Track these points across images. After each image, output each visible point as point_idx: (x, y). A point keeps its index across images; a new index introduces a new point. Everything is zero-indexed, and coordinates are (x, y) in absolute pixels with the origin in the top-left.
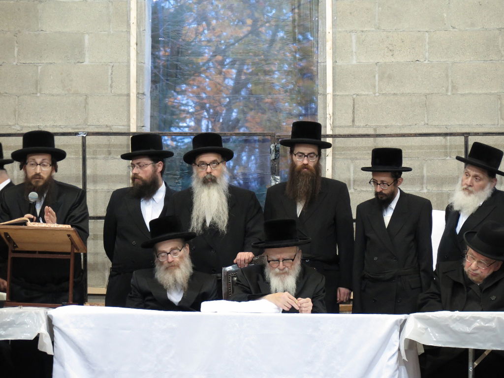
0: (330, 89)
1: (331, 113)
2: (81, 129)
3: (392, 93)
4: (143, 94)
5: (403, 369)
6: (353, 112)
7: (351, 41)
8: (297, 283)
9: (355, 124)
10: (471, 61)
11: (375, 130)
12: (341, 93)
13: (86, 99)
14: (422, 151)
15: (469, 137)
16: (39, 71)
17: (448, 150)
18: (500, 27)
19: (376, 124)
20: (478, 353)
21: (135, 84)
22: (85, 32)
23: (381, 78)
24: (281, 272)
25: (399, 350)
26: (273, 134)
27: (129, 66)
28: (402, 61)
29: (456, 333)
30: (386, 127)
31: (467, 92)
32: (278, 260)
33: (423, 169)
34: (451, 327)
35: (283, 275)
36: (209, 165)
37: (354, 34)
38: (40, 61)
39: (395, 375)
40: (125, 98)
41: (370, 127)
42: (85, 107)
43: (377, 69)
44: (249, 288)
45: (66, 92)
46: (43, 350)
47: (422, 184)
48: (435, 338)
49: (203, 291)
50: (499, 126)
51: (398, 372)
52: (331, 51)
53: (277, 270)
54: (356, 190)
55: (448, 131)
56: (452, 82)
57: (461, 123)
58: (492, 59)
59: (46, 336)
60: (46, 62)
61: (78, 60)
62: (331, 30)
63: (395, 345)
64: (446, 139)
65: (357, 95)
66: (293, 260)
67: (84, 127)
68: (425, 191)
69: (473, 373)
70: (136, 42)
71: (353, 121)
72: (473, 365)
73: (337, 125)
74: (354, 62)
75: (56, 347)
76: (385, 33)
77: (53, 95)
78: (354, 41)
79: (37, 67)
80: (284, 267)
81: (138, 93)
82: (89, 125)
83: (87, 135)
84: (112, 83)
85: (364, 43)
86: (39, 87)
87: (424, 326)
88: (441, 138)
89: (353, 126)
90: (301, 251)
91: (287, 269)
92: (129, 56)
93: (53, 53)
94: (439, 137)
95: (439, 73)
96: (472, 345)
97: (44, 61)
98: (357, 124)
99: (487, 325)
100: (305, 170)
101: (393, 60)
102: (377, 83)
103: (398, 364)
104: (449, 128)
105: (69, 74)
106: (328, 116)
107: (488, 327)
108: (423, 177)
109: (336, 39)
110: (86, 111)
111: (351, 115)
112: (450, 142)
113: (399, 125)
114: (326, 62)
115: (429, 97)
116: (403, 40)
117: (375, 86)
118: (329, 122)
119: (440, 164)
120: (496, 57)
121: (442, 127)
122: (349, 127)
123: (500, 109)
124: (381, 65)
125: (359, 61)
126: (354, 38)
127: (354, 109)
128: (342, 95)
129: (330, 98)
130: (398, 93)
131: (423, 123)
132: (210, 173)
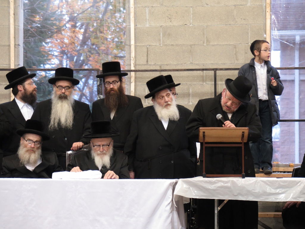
0: (133, 42)
1: (134, 56)
3: (171, 44)
4: (19, 45)
6: (147, 56)
7: (146, 13)
10: (217, 25)
11: (160, 67)
14: (188, 79)
15: (217, 71)
17: (205, 78)
18: (235, 4)
19: (161, 63)
21: (13, 39)
23: (164, 35)
24: (101, 153)
25: (172, 200)
26: (98, 69)
27: (9, 28)
28: (176, 25)
29: (207, 190)
30: (167, 65)
31: (216, 44)
32: (100, 146)
33: (189, 90)
34: (204, 186)
35: (103, 155)
36: (64, 88)
37: (147, 8)
39: (170, 216)
40: (7, 47)
41: (158, 65)
43: (161, 29)
47: (189, 99)
48: (194, 193)
50: (235, 64)
51: (171, 214)
52: (133, 19)
53: (99, 152)
55: (204, 68)
56: (207, 37)
57: (212, 62)
58: (230, 24)
62: (134, 6)
63: (170, 198)
64: (203, 72)
65: (150, 46)
66: (109, 146)
68: (191, 104)
69: (217, 214)
70: (13, 13)
71: (147, 61)
72: (218, 209)
73: (137, 64)
74: (148, 25)
76: (166, 7)
78: (147, 12)
80: (103, 150)
81: (15, 45)
85: (153, 14)
87: (187, 187)
89: (147, 64)
90: (113, 140)
91: (104, 152)
92: (9, 21)
94: (199, 71)
95: (199, 32)
96: (216, 197)
98: (149, 63)
99: (225, 185)
100: (112, 91)
101: (171, 24)
102: (161, 38)
103: (171, 209)
104: (205, 65)
106: (132, 58)
107: (226, 186)
108: (189, 95)
109: (136, 12)
111: (146, 58)
112: (205, 74)
113: (175, 63)
114: (130, 25)
115: (193, 46)
116: (177, 12)
117: (160, 40)
118: (132, 62)
119: (200, 87)
120: (233, 23)
121: (201, 65)
122: (145, 65)
123: (236, 54)
124: (164, 27)
125: (150, 25)
126: (147, 11)
127: (147, 54)
128: (140, 46)
129: (133, 48)
130: (174, 44)
131: (189, 62)
132: (64, 93)
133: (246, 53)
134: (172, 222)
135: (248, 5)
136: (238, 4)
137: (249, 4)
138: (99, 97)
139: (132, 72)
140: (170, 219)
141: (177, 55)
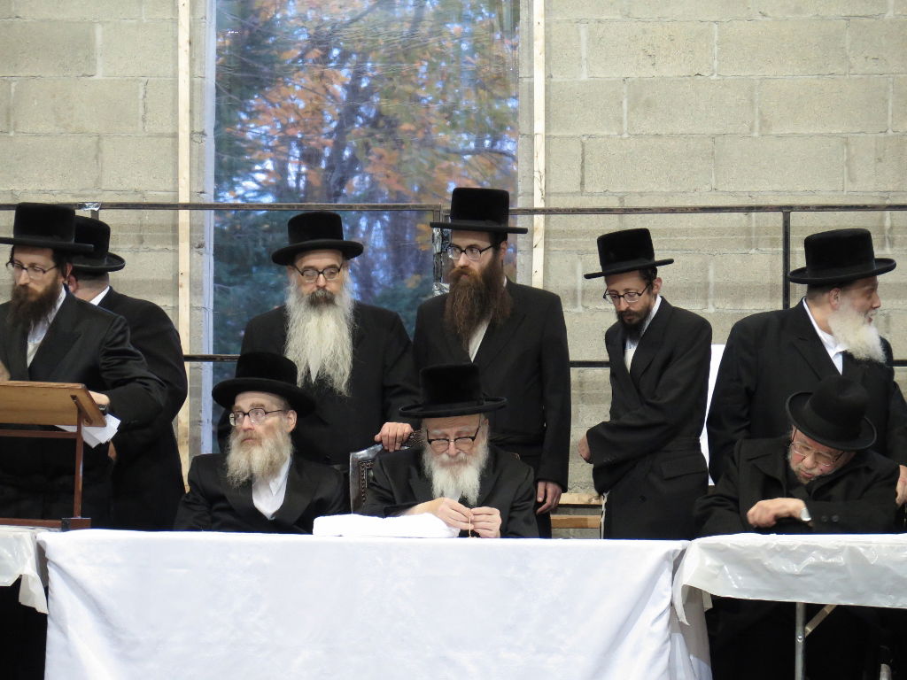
0: (539, 126)
1: (542, 168)
2: (88, 196)
3: (653, 132)
4: (203, 134)
5: (679, 639)
6: (583, 167)
7: (579, 39)
8: (483, 480)
9: (586, 188)
10: (795, 75)
11: (621, 199)
12: (559, 134)
13: (98, 143)
14: (706, 238)
15: (792, 213)
16: (13, 90)
17: (753, 237)
18: (849, 13)
19: (623, 189)
20: (812, 610)
21: (187, 115)
22: (96, 21)
23: (633, 106)
24: (453, 460)
25: (672, 604)
26: (437, 206)
27: (175, 83)
28: (670, 75)
29: (774, 574)
30: (641, 194)
31: (787, 132)
32: (447, 439)
33: (707, 271)
34: (766, 563)
35: (457, 467)
36: (322, 273)
37: (582, 26)
38: (15, 72)
39: (665, 650)
40: (170, 140)
41: (613, 195)
42: (96, 157)
43: (625, 89)
44: (392, 494)
45: (62, 130)
46: (29, 604)
47: (706, 298)
48: (736, 584)
49: (318, 497)
50: (845, 192)
51: (669, 643)
52: (542, 57)
53: (445, 457)
54: (587, 307)
55: (754, 203)
56: (761, 113)
57: (777, 187)
58: (832, 72)
59: (34, 579)
60: (25, 74)
61: (83, 72)
62: (543, 20)
63: (664, 597)
64: (750, 216)
65: (590, 137)
66: (473, 439)
67: (95, 192)
68: (711, 310)
70: (188, 39)
71: (582, 184)
72: (804, 631)
73: (552, 191)
74: (584, 77)
75: (52, 599)
76: (639, 23)
77: (38, 135)
78: (584, 38)
79: (10, 83)
80: (458, 451)
81: (192, 133)
82: (104, 190)
83: (100, 209)
84: (146, 112)
85: (602, 43)
86: (12, 121)
87: (716, 563)
88: (741, 215)
89: (582, 192)
90: (487, 421)
91: (462, 455)
92: (176, 64)
93: (38, 58)
94: (736, 214)
95: (738, 97)
96: (801, 597)
97: (21, 74)
98: (588, 188)
99: (830, 560)
100: (464, 276)
101: (654, 73)
102: (625, 115)
103: (670, 630)
104: (755, 196)
105: (68, 97)
106: (537, 175)
107: (831, 563)
108: (707, 285)
109: (551, 36)
110: (98, 164)
111: (578, 173)
112: (756, 222)
113: (664, 190)
114: (532, 77)
115: (719, 140)
116: (672, 38)
117: (620, 121)
118: (538, 187)
119: (738, 262)
120: (840, 69)
121: (742, 194)
122: (574, 194)
123: (848, 163)
124: (633, 82)
125: (592, 75)
126: (583, 32)
127: (583, 161)
128: (562, 137)
129: (539, 143)
130: (664, 133)
131: (708, 187)
132: (323, 288)
133: (880, 160)
134: (671, 669)
135: (887, 15)
136: (857, 13)
137: (890, 15)
138: (440, 290)
139: (535, 216)
140: (664, 660)
141: (671, 166)
